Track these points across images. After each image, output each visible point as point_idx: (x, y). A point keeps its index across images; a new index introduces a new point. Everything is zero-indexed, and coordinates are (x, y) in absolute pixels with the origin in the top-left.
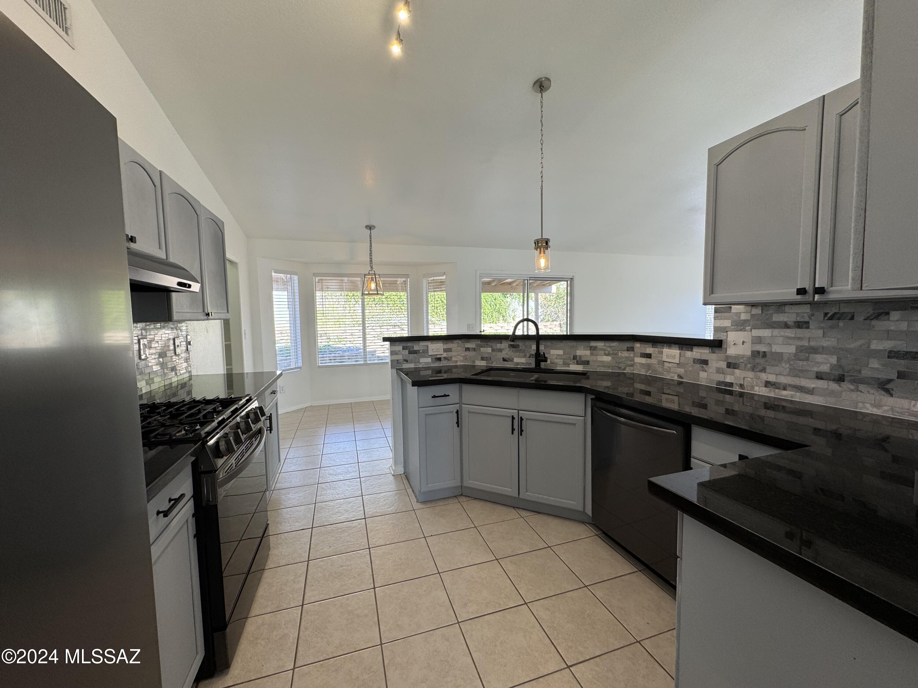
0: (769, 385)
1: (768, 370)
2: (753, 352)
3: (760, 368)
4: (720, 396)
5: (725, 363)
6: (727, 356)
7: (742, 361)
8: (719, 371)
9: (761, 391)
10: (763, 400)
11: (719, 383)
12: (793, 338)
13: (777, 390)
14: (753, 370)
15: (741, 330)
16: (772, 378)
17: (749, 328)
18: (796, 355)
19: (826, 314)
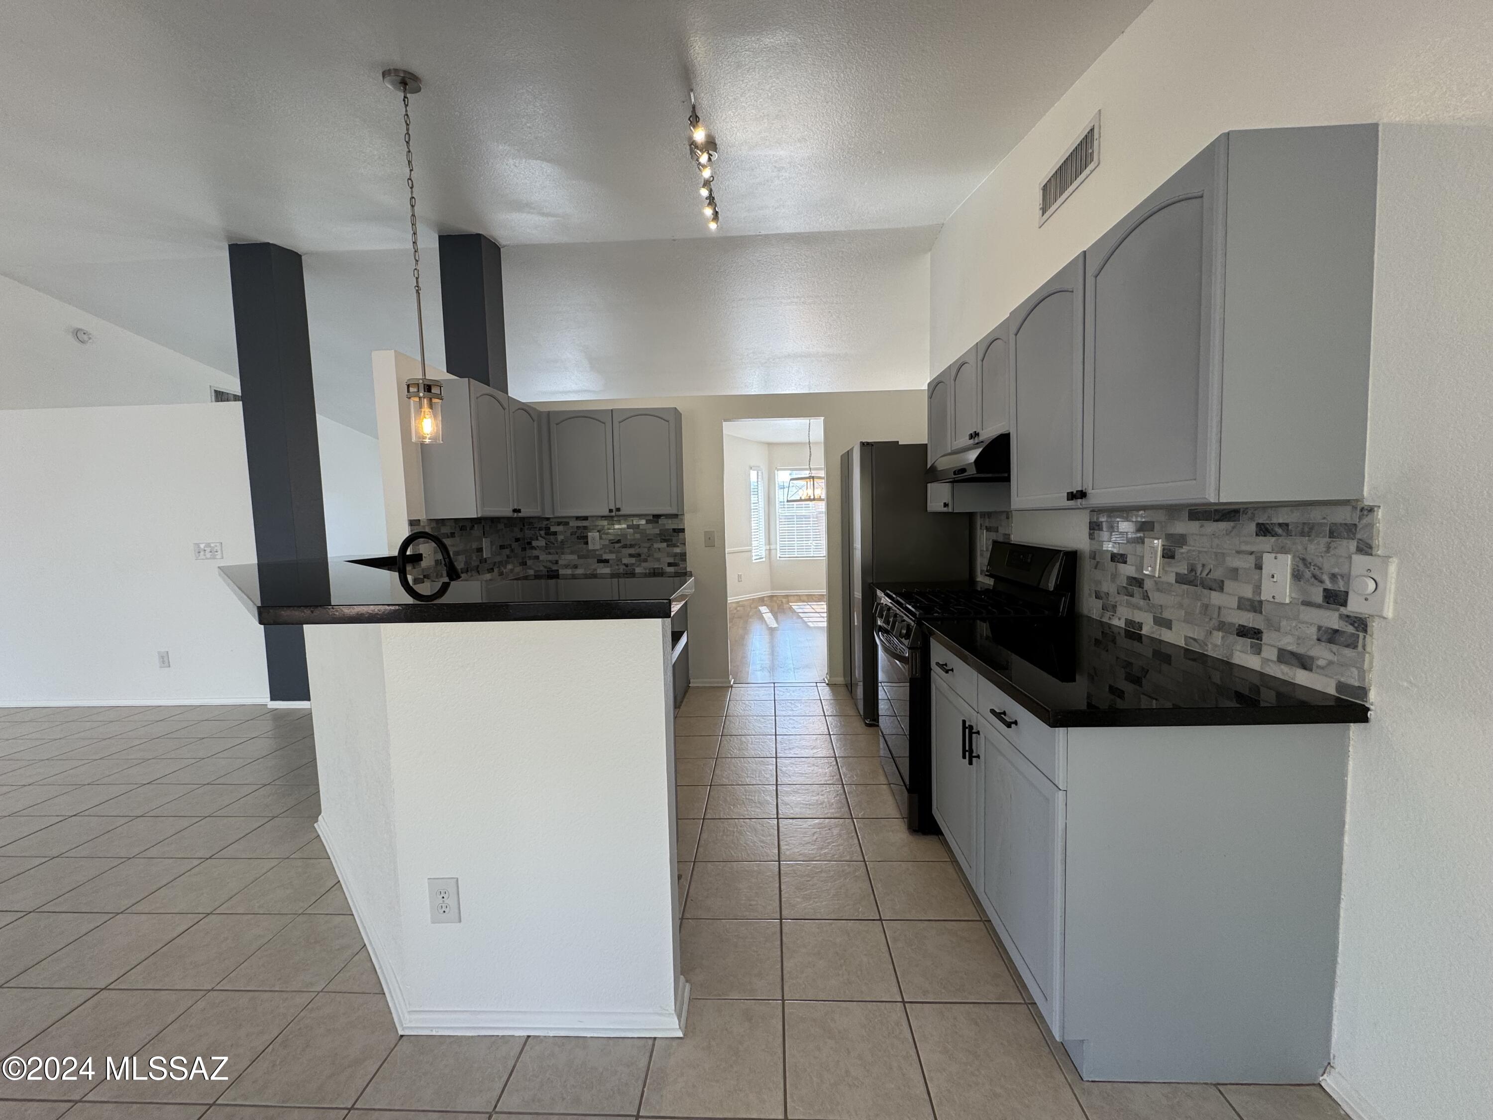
19: (460, 528)
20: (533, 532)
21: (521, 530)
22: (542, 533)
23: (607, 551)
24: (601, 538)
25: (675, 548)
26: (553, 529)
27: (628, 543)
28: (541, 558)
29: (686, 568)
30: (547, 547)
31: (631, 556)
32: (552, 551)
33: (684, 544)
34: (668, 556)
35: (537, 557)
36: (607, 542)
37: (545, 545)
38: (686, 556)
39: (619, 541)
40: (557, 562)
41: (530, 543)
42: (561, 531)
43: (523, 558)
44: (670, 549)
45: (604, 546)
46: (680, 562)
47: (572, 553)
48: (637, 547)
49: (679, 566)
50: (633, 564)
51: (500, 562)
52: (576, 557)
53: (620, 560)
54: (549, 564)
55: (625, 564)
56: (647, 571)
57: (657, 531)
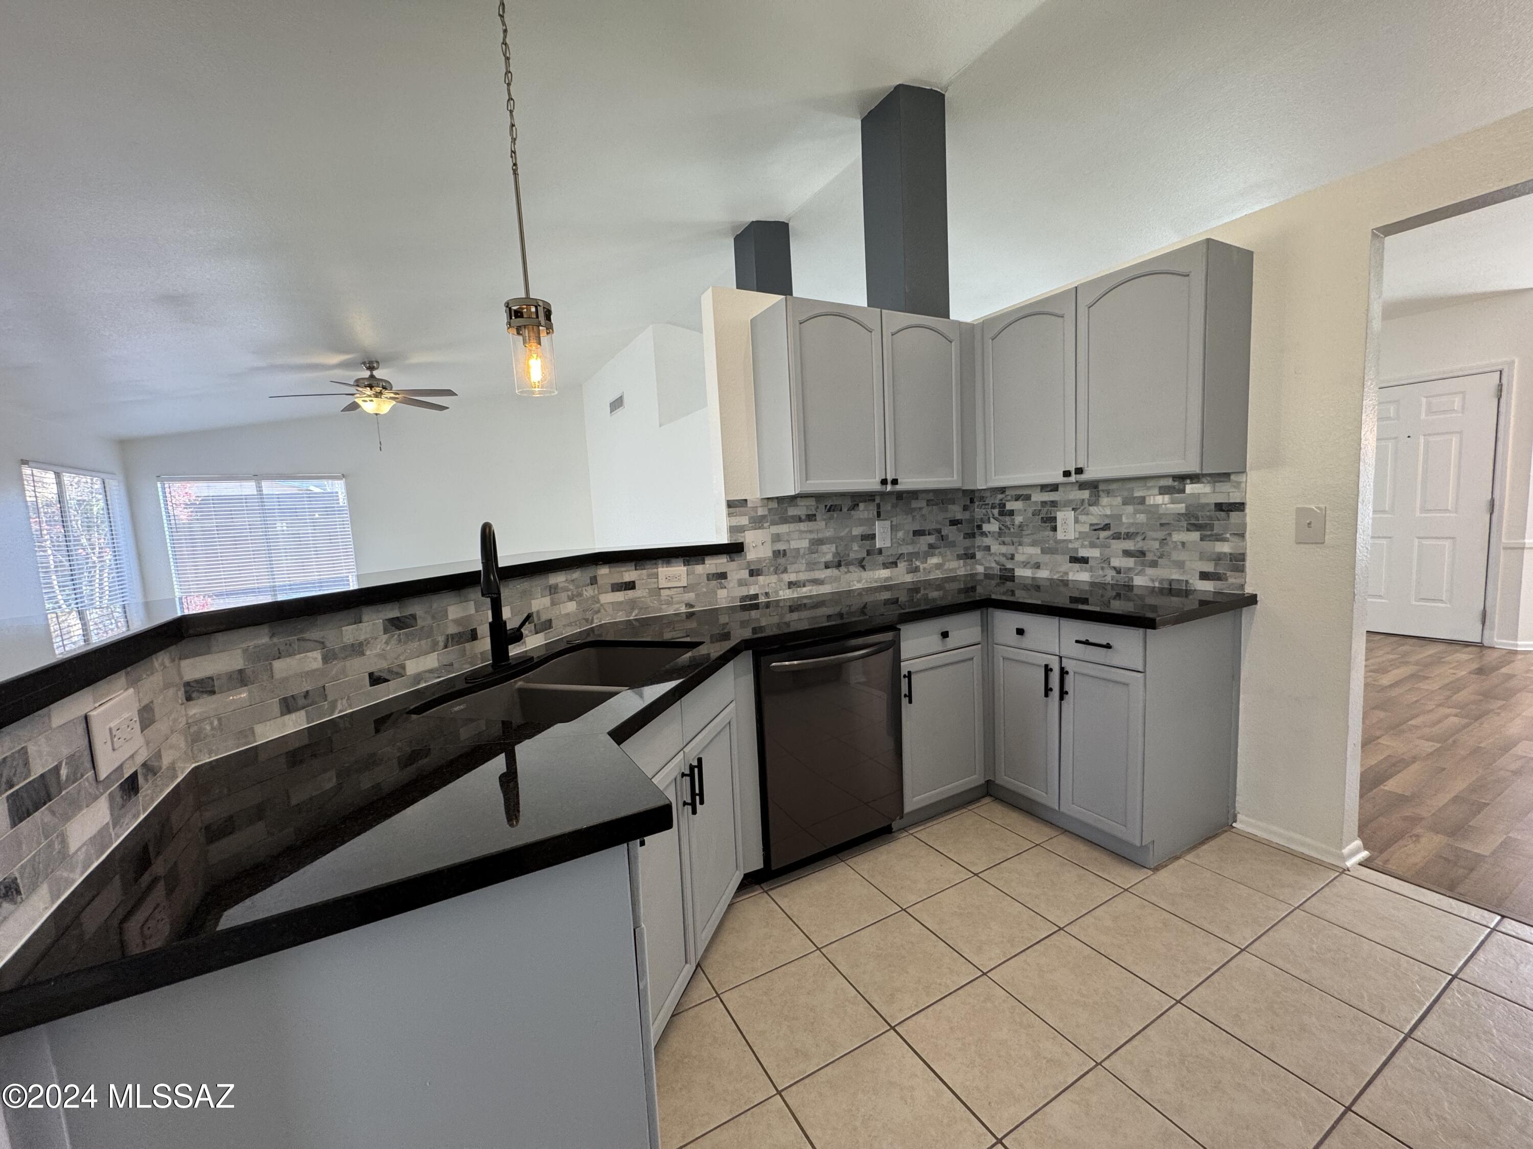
0: (792, 586)
1: (789, 571)
2: (774, 552)
3: (782, 568)
4: (745, 616)
5: (747, 571)
6: (748, 562)
7: (764, 564)
8: (742, 583)
9: (786, 594)
10: (788, 604)
11: (743, 598)
12: (806, 532)
13: (799, 589)
14: (776, 573)
15: (760, 528)
16: (793, 577)
17: (768, 524)
18: (809, 548)
19: (826, 506)
20: (984, 511)
21: (965, 508)
22: (996, 512)
23: (1086, 543)
24: (1077, 521)
25: (1218, 543)
27: (1123, 530)
28: (993, 549)
29: (1242, 587)
30: (1001, 533)
31: (1127, 553)
32: (1007, 540)
33: (1242, 536)
34: (1201, 559)
35: (988, 548)
36: (1086, 528)
37: (997, 530)
38: (1244, 560)
39: (1106, 527)
40: (1012, 557)
41: (980, 527)
42: (1020, 510)
43: (966, 548)
44: (1208, 546)
45: (1082, 536)
46: (1229, 573)
47: (1034, 544)
48: (1139, 538)
49: (1227, 580)
50: (1130, 569)
51: (916, 555)
52: (1038, 550)
53: (1107, 561)
54: (1003, 560)
55: (1115, 568)
56: (1157, 585)
57: (1181, 508)
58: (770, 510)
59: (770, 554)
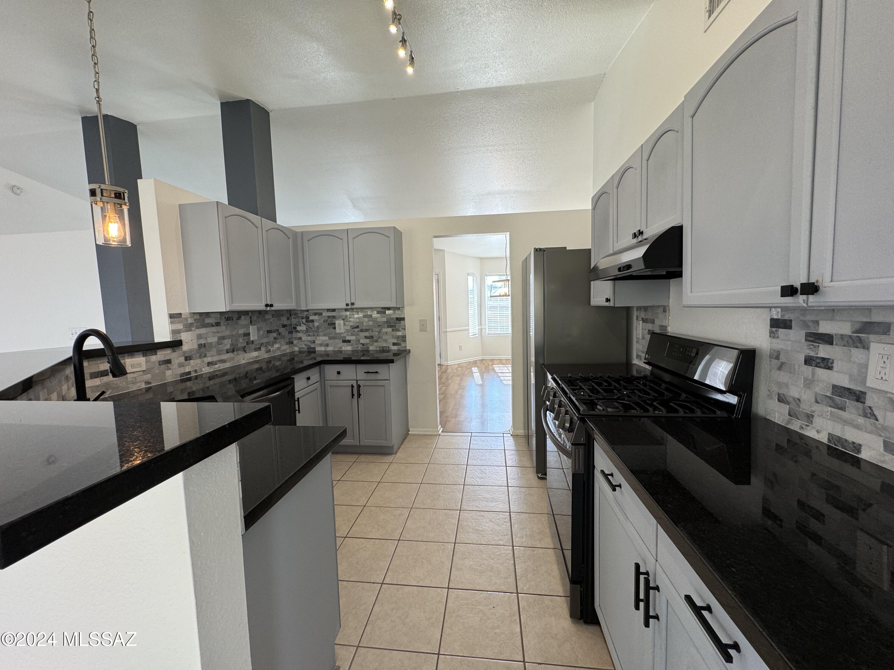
0: (209, 364)
1: (208, 355)
2: (199, 345)
3: (203, 355)
4: (183, 385)
5: (183, 358)
6: (184, 352)
7: (193, 353)
8: (181, 365)
9: (206, 370)
10: (208, 376)
11: (182, 375)
12: (216, 332)
13: (213, 366)
14: (200, 358)
15: (189, 331)
16: (209, 359)
17: (194, 328)
18: (218, 342)
19: (225, 317)
20: (297, 320)
21: (288, 319)
22: (304, 320)
23: (349, 334)
24: (344, 324)
25: (397, 332)
26: (311, 318)
27: (364, 328)
28: (303, 339)
29: (406, 347)
30: (307, 331)
31: (366, 337)
32: (311, 334)
33: (405, 329)
34: (393, 338)
35: (300, 338)
36: (349, 328)
37: (305, 329)
38: (406, 338)
39: (357, 327)
40: (314, 342)
41: (295, 328)
42: (317, 320)
43: (289, 339)
44: (394, 333)
45: (347, 331)
46: (402, 343)
47: (325, 335)
48: (370, 331)
49: (401, 345)
50: (368, 344)
51: (268, 343)
52: (327, 338)
53: (359, 341)
54: (309, 343)
55: (362, 344)
56: (378, 349)
57: (385, 319)
58: (195, 320)
59: (196, 347)
